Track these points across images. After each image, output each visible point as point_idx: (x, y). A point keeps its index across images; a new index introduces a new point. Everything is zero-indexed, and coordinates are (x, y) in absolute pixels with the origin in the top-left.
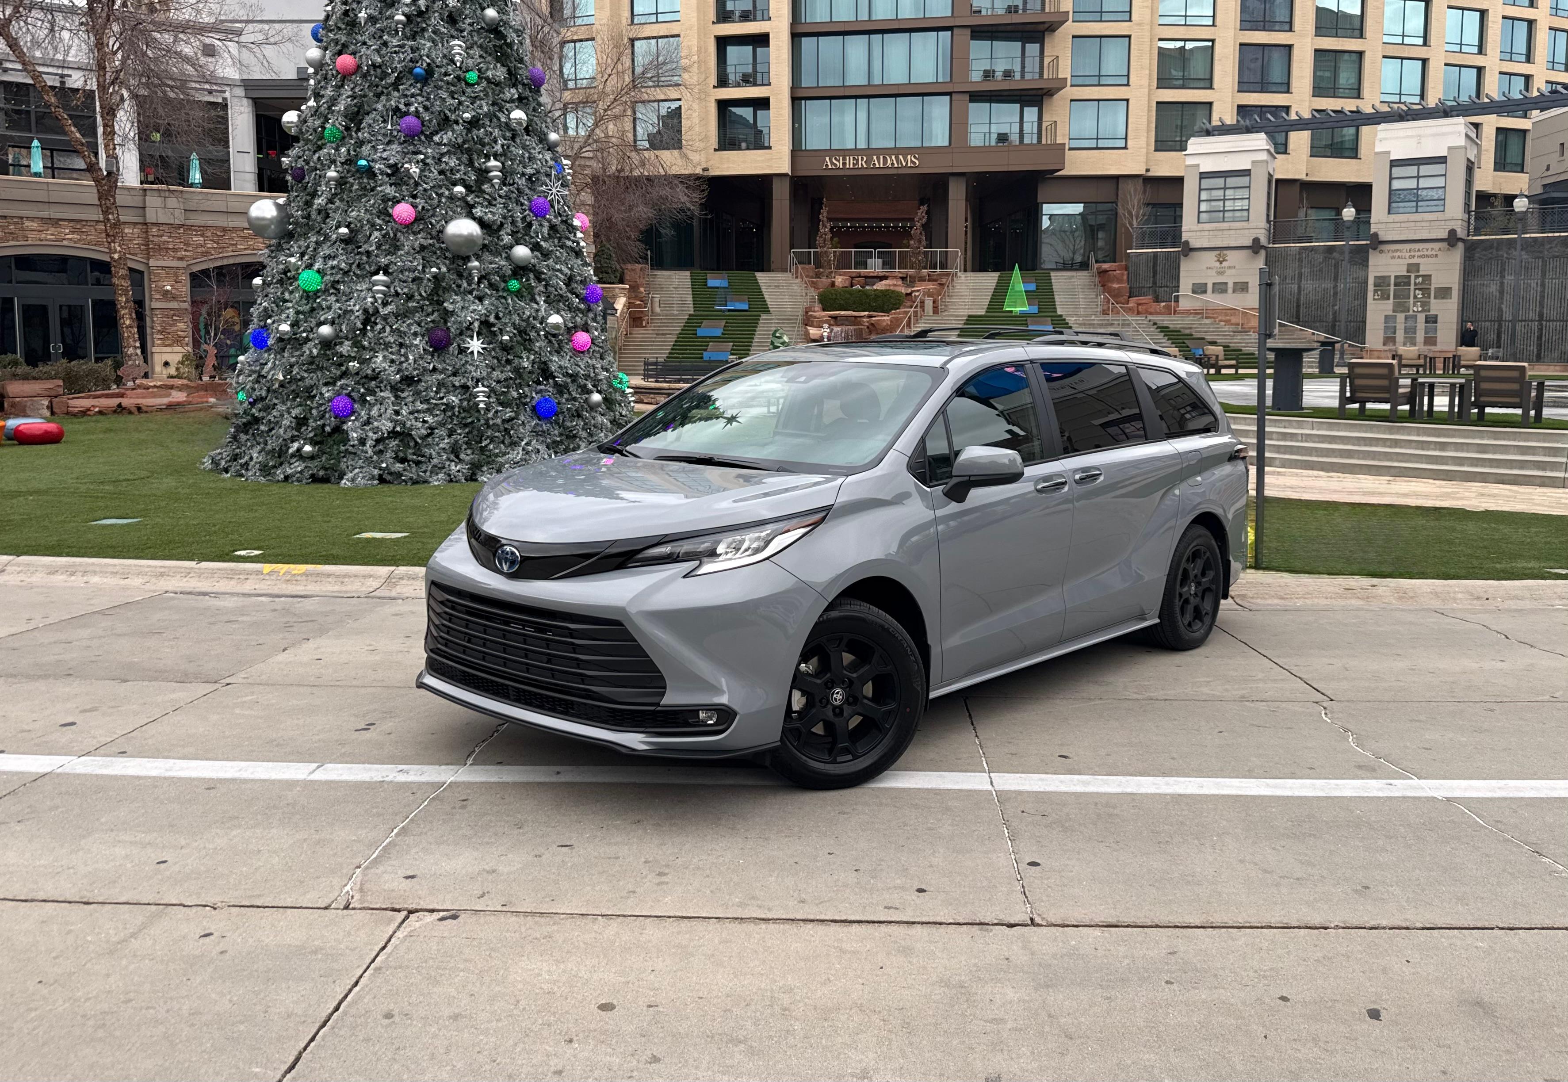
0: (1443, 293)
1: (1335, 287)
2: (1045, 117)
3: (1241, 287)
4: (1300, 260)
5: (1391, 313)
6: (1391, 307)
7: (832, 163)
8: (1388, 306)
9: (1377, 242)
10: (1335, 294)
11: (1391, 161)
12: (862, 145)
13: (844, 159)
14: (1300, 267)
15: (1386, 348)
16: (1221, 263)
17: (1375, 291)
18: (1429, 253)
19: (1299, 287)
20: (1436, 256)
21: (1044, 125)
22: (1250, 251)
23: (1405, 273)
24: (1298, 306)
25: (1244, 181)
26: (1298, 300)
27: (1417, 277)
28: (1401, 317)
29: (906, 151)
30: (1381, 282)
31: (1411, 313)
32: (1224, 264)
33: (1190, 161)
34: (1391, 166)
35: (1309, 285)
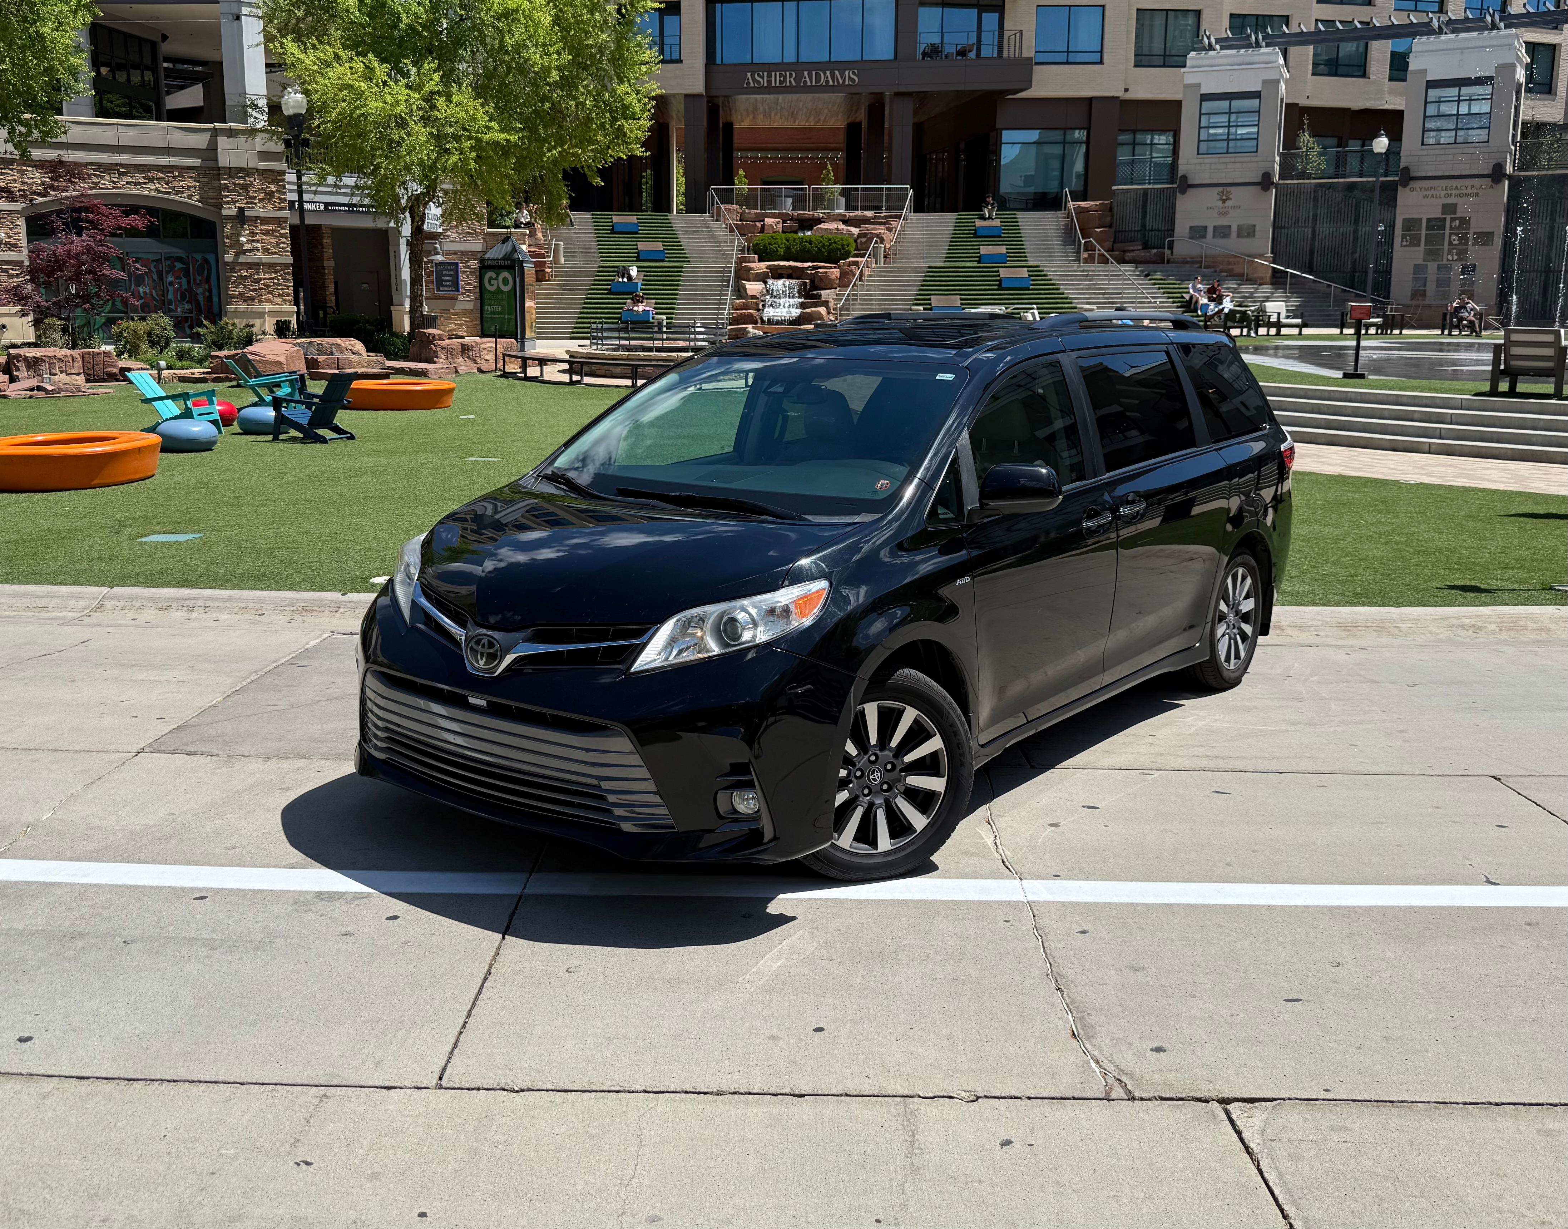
0: (1485, 238)
1: (1356, 231)
2: (1008, 25)
3: (1248, 232)
4: (1316, 199)
5: (1420, 262)
6: (1421, 255)
7: (754, 80)
8: (1418, 254)
9: (1407, 177)
10: (1356, 239)
11: (1428, 82)
12: (790, 57)
13: (769, 76)
14: (1315, 207)
15: (1414, 303)
16: (1224, 201)
17: (1403, 237)
18: (1469, 191)
19: (1314, 232)
20: (1477, 194)
21: (1006, 34)
22: (1259, 187)
23: (1439, 215)
24: (1312, 253)
25: (1254, 103)
26: (1312, 245)
27: (1453, 220)
28: (1432, 266)
29: (843, 66)
30: (1411, 224)
31: (1445, 262)
32: (1228, 203)
33: (1189, 79)
34: (1428, 87)
35: (1324, 229)
